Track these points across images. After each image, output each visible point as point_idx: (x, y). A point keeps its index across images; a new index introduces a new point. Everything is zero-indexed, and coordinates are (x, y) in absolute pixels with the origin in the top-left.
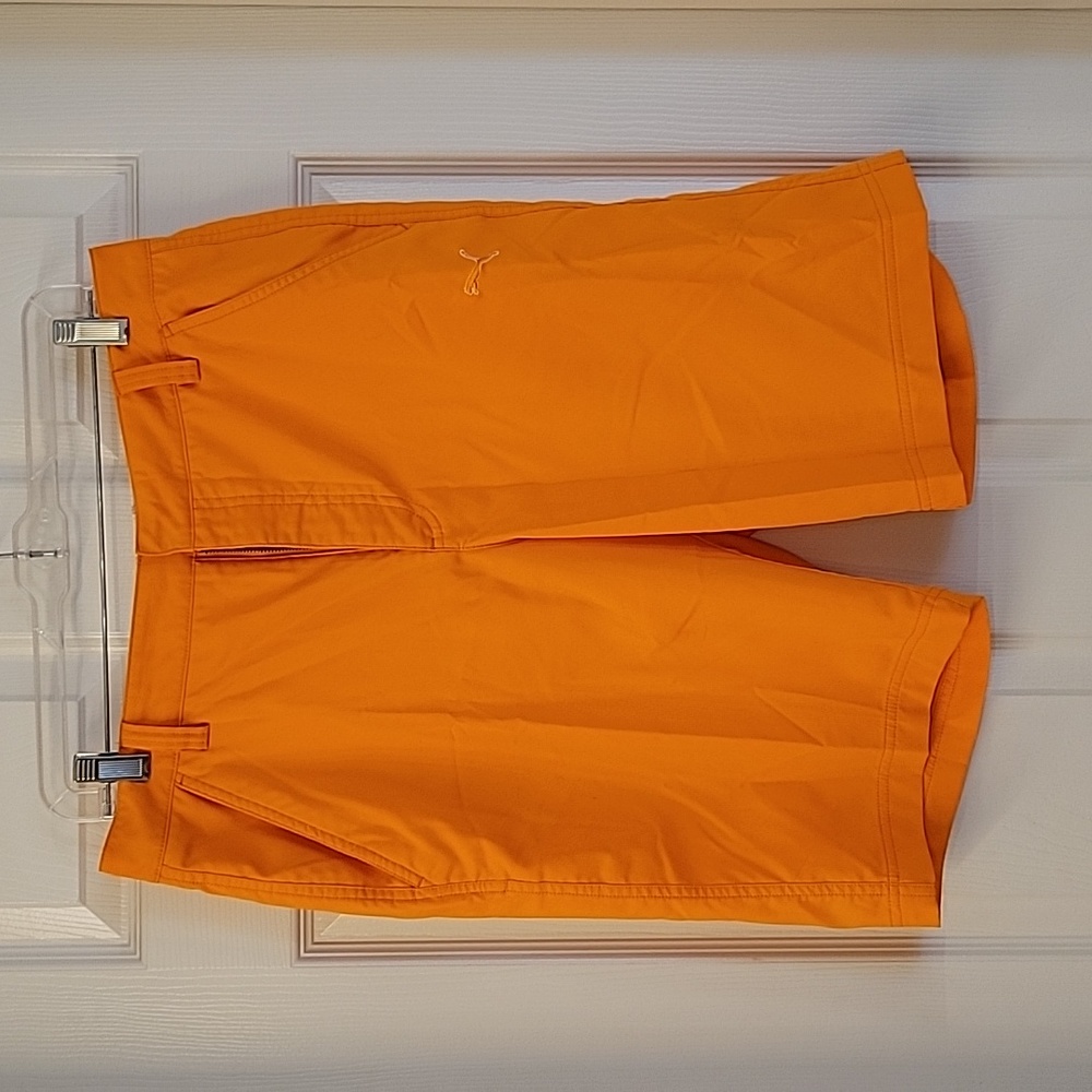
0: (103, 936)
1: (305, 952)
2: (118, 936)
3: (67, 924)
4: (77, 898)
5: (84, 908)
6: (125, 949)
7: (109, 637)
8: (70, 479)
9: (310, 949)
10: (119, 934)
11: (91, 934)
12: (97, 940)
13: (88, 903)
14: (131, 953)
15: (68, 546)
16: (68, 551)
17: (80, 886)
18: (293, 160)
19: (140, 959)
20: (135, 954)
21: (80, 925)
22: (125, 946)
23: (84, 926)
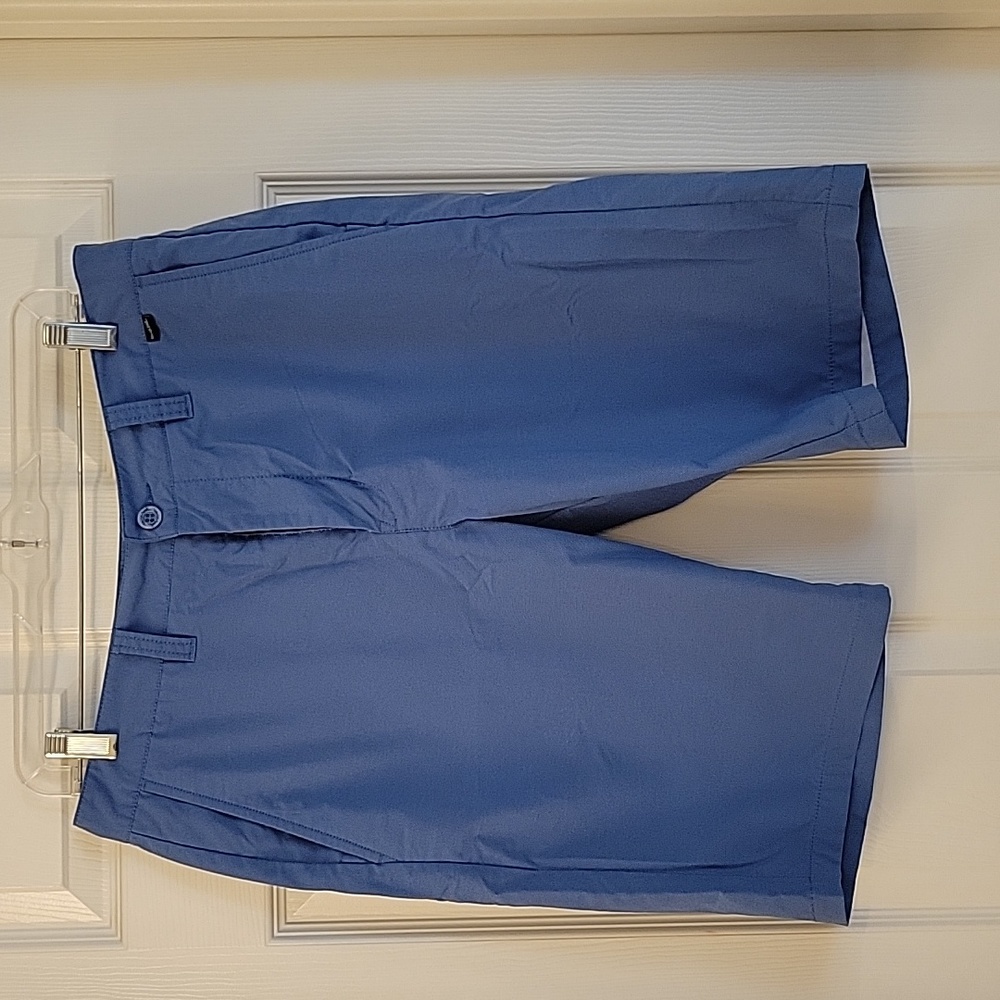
1: (279, 931)
2: (99, 919)
3: (51, 908)
4: (60, 882)
5: (68, 892)
7: (84, 632)
9: (282, 929)
11: (73, 917)
13: (71, 887)
14: (111, 936)
15: (48, 537)
17: (63, 871)
18: (258, 181)
19: (121, 940)
20: (117, 935)
21: (63, 909)
22: (107, 928)
23: (67, 909)
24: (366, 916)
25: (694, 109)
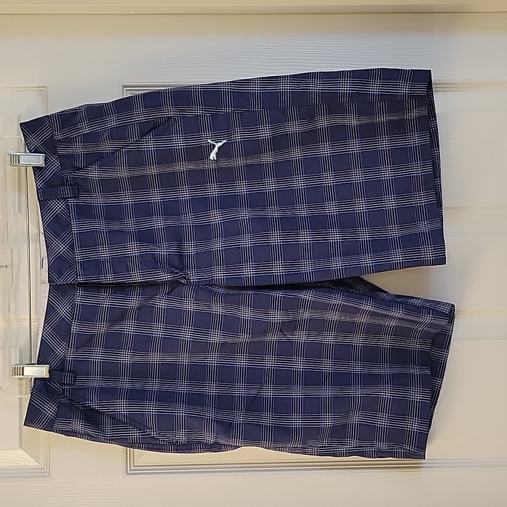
0: (31, 464)
1: (130, 470)
2: (38, 464)
3: (13, 458)
4: (18, 446)
5: (21, 450)
6: (42, 470)
7: (32, 317)
9: (132, 470)
10: (39, 463)
11: (25, 463)
12: (29, 466)
13: (23, 447)
14: (42, 473)
15: (12, 263)
16: (12, 265)
17: (20, 439)
18: (121, 87)
19: (49, 475)
20: (47, 473)
21: (19, 459)
22: (42, 469)
23: (22, 459)
24: (175, 462)
25: (343, 52)
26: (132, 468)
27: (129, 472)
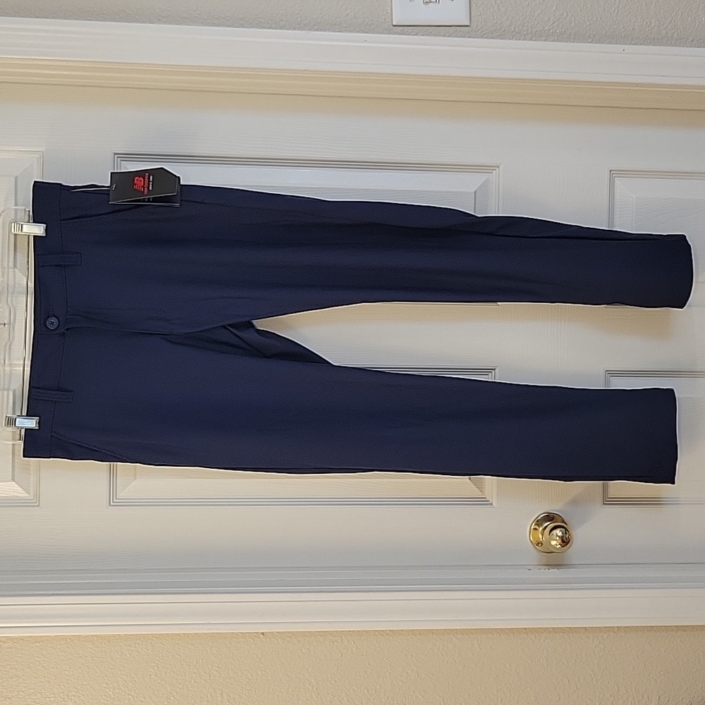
1: (112, 502)
3: (4, 490)
4: (11, 478)
5: (14, 483)
8: (13, 293)
10: (29, 494)
11: (16, 494)
12: (19, 497)
13: (15, 480)
14: (35, 502)
16: (10, 324)
19: (39, 505)
23: (14, 491)
26: (115, 500)
27: (112, 504)
